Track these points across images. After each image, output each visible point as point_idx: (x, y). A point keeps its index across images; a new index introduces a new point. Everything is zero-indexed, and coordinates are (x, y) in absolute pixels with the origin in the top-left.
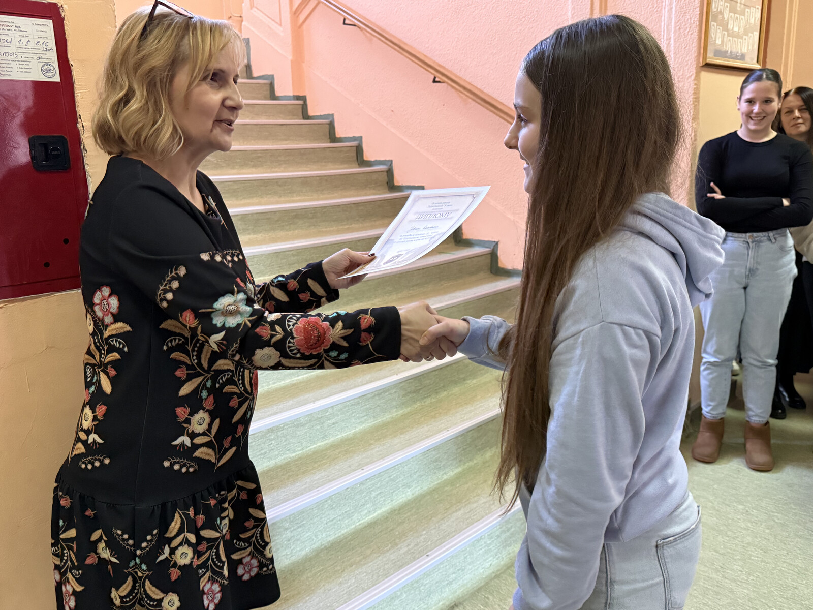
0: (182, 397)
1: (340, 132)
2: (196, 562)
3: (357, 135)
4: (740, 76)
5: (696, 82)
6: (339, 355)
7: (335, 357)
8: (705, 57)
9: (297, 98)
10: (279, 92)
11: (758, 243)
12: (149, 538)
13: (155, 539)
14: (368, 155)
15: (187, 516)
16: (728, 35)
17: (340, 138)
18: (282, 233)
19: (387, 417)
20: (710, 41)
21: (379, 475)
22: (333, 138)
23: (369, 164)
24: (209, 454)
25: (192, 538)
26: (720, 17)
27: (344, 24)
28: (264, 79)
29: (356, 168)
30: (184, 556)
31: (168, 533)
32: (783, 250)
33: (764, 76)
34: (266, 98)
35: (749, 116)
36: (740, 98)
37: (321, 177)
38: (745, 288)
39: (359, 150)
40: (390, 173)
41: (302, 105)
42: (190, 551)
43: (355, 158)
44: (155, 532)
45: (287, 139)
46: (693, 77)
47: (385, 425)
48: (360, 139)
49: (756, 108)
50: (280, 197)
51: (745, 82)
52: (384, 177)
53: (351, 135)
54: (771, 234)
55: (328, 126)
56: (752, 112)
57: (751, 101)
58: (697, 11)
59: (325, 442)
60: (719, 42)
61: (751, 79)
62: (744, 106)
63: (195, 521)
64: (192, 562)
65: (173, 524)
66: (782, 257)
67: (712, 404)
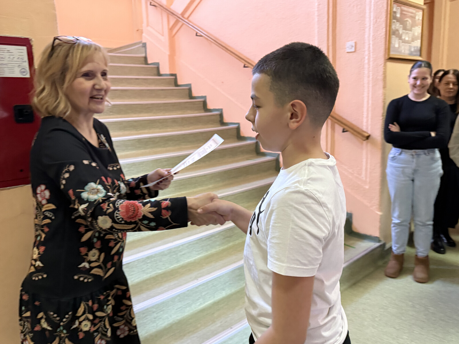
0: (83, 242)
1: (195, 93)
2: (93, 329)
3: (204, 95)
4: (409, 63)
5: (384, 68)
6: (149, 223)
7: (146, 224)
8: (389, 55)
9: (172, 75)
10: (162, 72)
11: (418, 155)
12: (67, 316)
13: (71, 317)
14: (210, 106)
15: (88, 305)
16: (403, 42)
17: (195, 97)
18: (160, 149)
19: (213, 251)
20: (392, 45)
21: (207, 283)
22: (191, 97)
23: (210, 111)
24: (99, 272)
25: (91, 317)
26: (397, 33)
27: (197, 35)
28: (154, 65)
29: (203, 113)
30: (86, 326)
31: (77, 314)
32: (434, 160)
33: (423, 65)
34: (155, 75)
35: (414, 86)
36: (410, 76)
37: (183, 118)
38: (413, 180)
39: (205, 103)
40: (221, 116)
41: (174, 79)
42: (89, 324)
43: (203, 108)
44: (70, 313)
45: (165, 97)
46: (383, 65)
47: (212, 255)
48: (205, 97)
49: (418, 83)
50: (160, 129)
51: (413, 67)
52: (218, 118)
53: (200, 95)
54: (426, 151)
55: (188, 90)
56: (416, 84)
57: (415, 78)
58: (384, 30)
59: (179, 264)
60: (397, 46)
61: (416, 66)
62: (412, 81)
63: (92, 308)
64: (90, 329)
65: (80, 309)
66: (432, 164)
67: (397, 246)
